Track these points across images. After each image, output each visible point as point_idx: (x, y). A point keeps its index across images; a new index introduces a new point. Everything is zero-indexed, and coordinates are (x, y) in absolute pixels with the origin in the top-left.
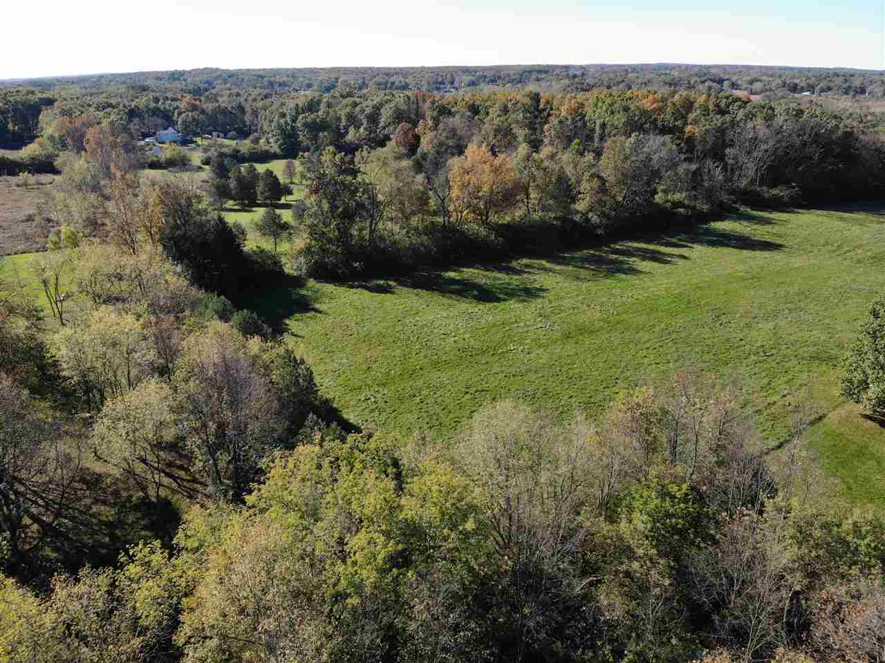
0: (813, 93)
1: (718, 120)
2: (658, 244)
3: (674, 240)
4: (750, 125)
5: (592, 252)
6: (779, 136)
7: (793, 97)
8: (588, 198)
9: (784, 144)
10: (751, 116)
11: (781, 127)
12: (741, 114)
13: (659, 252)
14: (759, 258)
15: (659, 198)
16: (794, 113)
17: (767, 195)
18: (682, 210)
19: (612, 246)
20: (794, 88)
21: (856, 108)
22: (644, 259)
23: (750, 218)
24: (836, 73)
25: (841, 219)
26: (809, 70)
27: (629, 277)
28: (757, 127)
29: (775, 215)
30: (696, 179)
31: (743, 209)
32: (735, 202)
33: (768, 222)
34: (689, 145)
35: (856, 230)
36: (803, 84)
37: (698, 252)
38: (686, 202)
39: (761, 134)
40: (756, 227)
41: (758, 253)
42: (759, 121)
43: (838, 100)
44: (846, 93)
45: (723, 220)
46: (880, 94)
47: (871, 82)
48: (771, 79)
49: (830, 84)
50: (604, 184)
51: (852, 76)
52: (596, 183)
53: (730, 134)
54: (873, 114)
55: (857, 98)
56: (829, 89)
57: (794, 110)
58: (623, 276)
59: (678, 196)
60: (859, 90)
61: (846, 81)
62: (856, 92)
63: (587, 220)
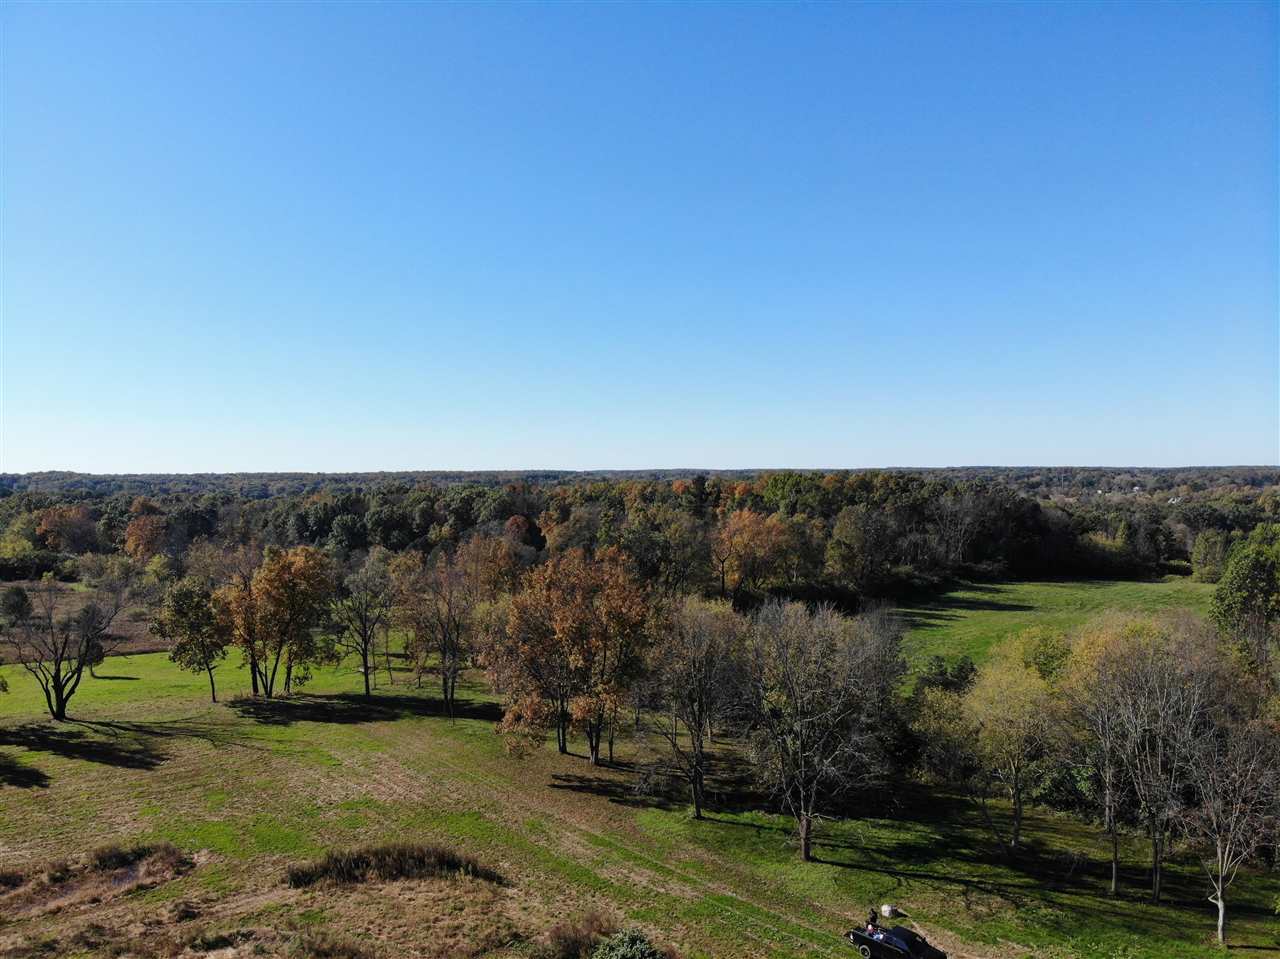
10: (936, 493)
12: (924, 492)
17: (979, 570)
31: (962, 582)
40: (990, 595)
52: (844, 550)
53: (928, 508)
59: (906, 568)
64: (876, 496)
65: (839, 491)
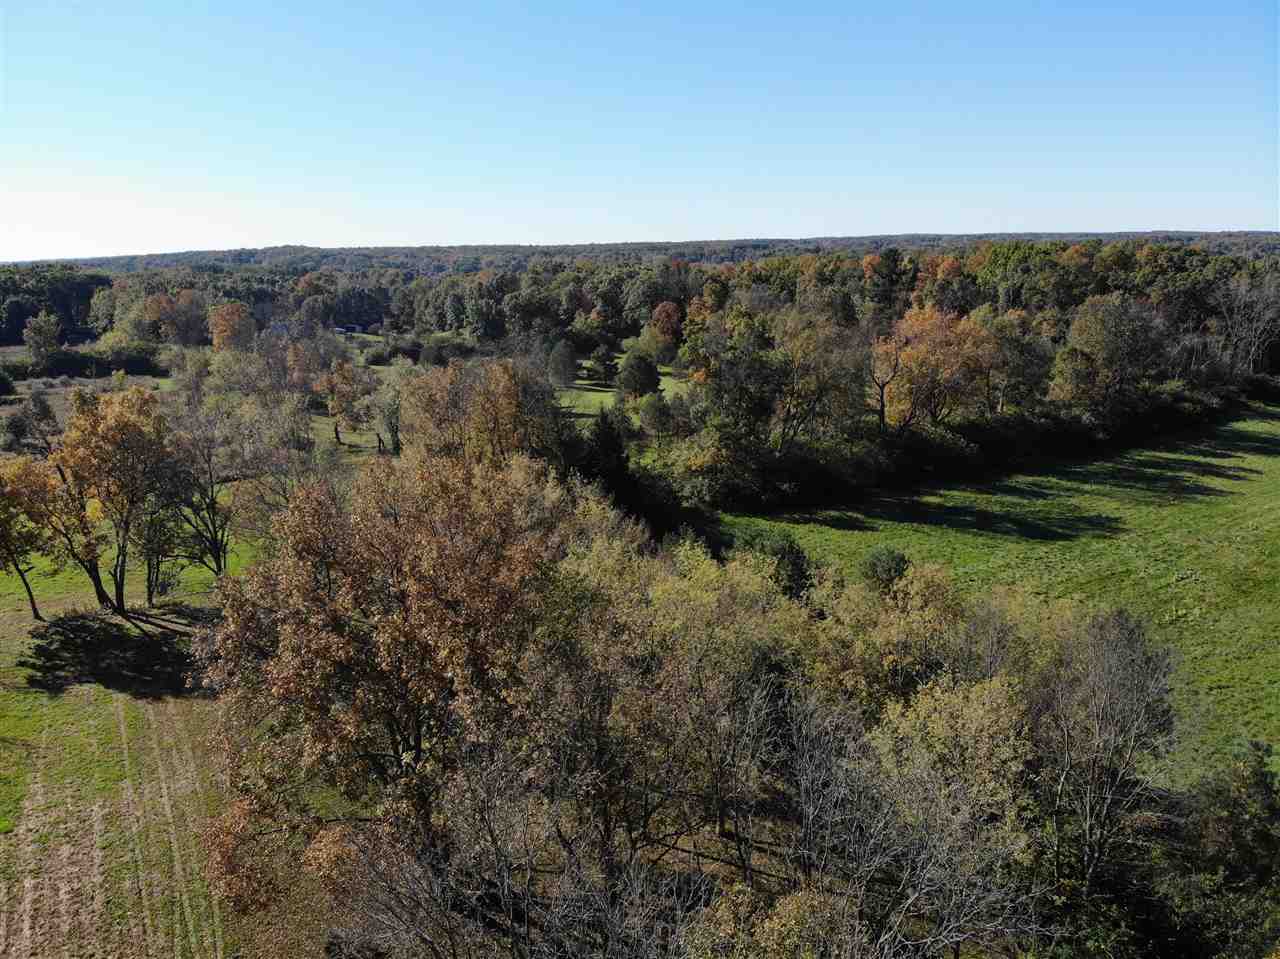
8: (1068, 387)
12: (1208, 272)
18: (1189, 406)
19: (1129, 456)
31: (1252, 404)
32: (1239, 396)
45: (1244, 420)
59: (1170, 386)
63: (1078, 419)
64: (1138, 277)
65: (1084, 269)
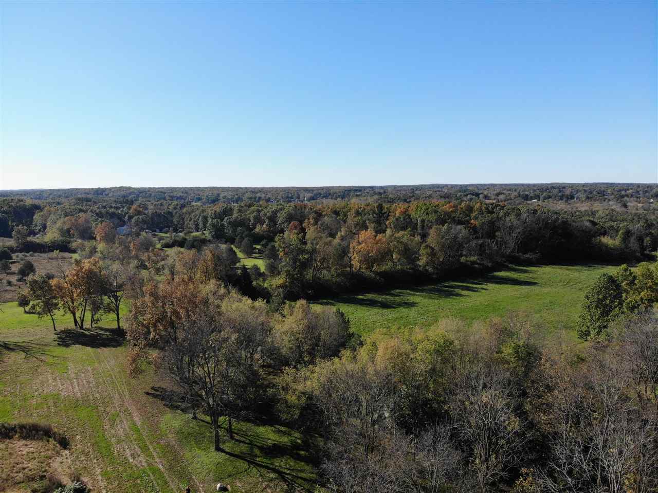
0: (539, 200)
1: (489, 217)
2: (468, 283)
3: (476, 281)
4: (508, 219)
5: (433, 287)
6: (525, 224)
7: (526, 203)
8: (425, 259)
9: (529, 229)
10: (507, 214)
11: (526, 219)
12: (501, 213)
13: (470, 287)
14: (525, 289)
15: (463, 259)
16: (532, 212)
17: (522, 258)
18: (477, 266)
19: (443, 284)
20: (527, 198)
21: (569, 208)
22: (463, 290)
23: (515, 270)
24: (553, 187)
25: (567, 269)
26: (534, 185)
27: (458, 297)
28: (512, 220)
29: (529, 269)
30: (481, 250)
31: (510, 265)
32: (505, 262)
33: (525, 272)
34: (474, 230)
35: (576, 274)
36: (532, 195)
37: (490, 286)
38: (478, 261)
39: (515, 224)
40: (519, 274)
41: (523, 287)
42: (512, 217)
43: (556, 204)
44: (561, 199)
45: (501, 271)
46: (583, 199)
47: (577, 191)
48: (509, 192)
49: (550, 194)
50: (433, 251)
51: (564, 188)
52: (429, 250)
53: (497, 224)
54: (579, 211)
55: (569, 202)
56: (550, 197)
57: (531, 210)
58: (454, 297)
59: (472, 258)
60: (569, 197)
61: (560, 191)
62: (568, 198)
63: (427, 270)
